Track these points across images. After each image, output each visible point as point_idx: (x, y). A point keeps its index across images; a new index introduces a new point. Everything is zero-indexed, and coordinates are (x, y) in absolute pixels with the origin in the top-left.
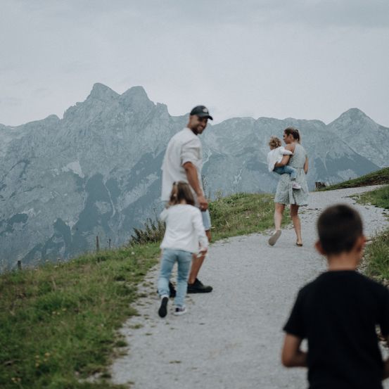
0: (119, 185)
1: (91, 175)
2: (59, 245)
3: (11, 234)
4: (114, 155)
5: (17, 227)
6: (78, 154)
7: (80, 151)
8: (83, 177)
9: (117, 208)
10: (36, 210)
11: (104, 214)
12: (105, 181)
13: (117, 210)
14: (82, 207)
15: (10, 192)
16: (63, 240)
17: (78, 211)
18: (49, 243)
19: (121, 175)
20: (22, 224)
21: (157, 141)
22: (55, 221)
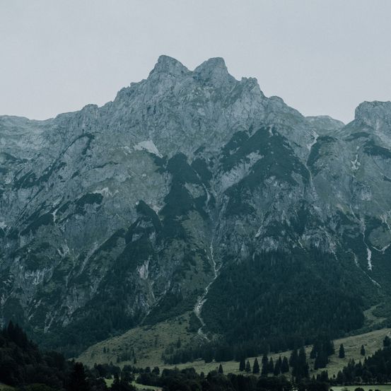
0: (209, 168)
1: (170, 156)
2: (149, 231)
3: (82, 217)
4: (197, 133)
5: (90, 209)
6: (150, 133)
7: (152, 130)
8: (162, 157)
9: (211, 192)
10: (111, 190)
11: (197, 198)
12: (190, 163)
13: (212, 195)
14: (166, 191)
15: (71, 172)
16: (152, 225)
17: (163, 195)
18: (133, 229)
19: (210, 156)
20: (96, 206)
21: (249, 118)
22: (137, 204)
